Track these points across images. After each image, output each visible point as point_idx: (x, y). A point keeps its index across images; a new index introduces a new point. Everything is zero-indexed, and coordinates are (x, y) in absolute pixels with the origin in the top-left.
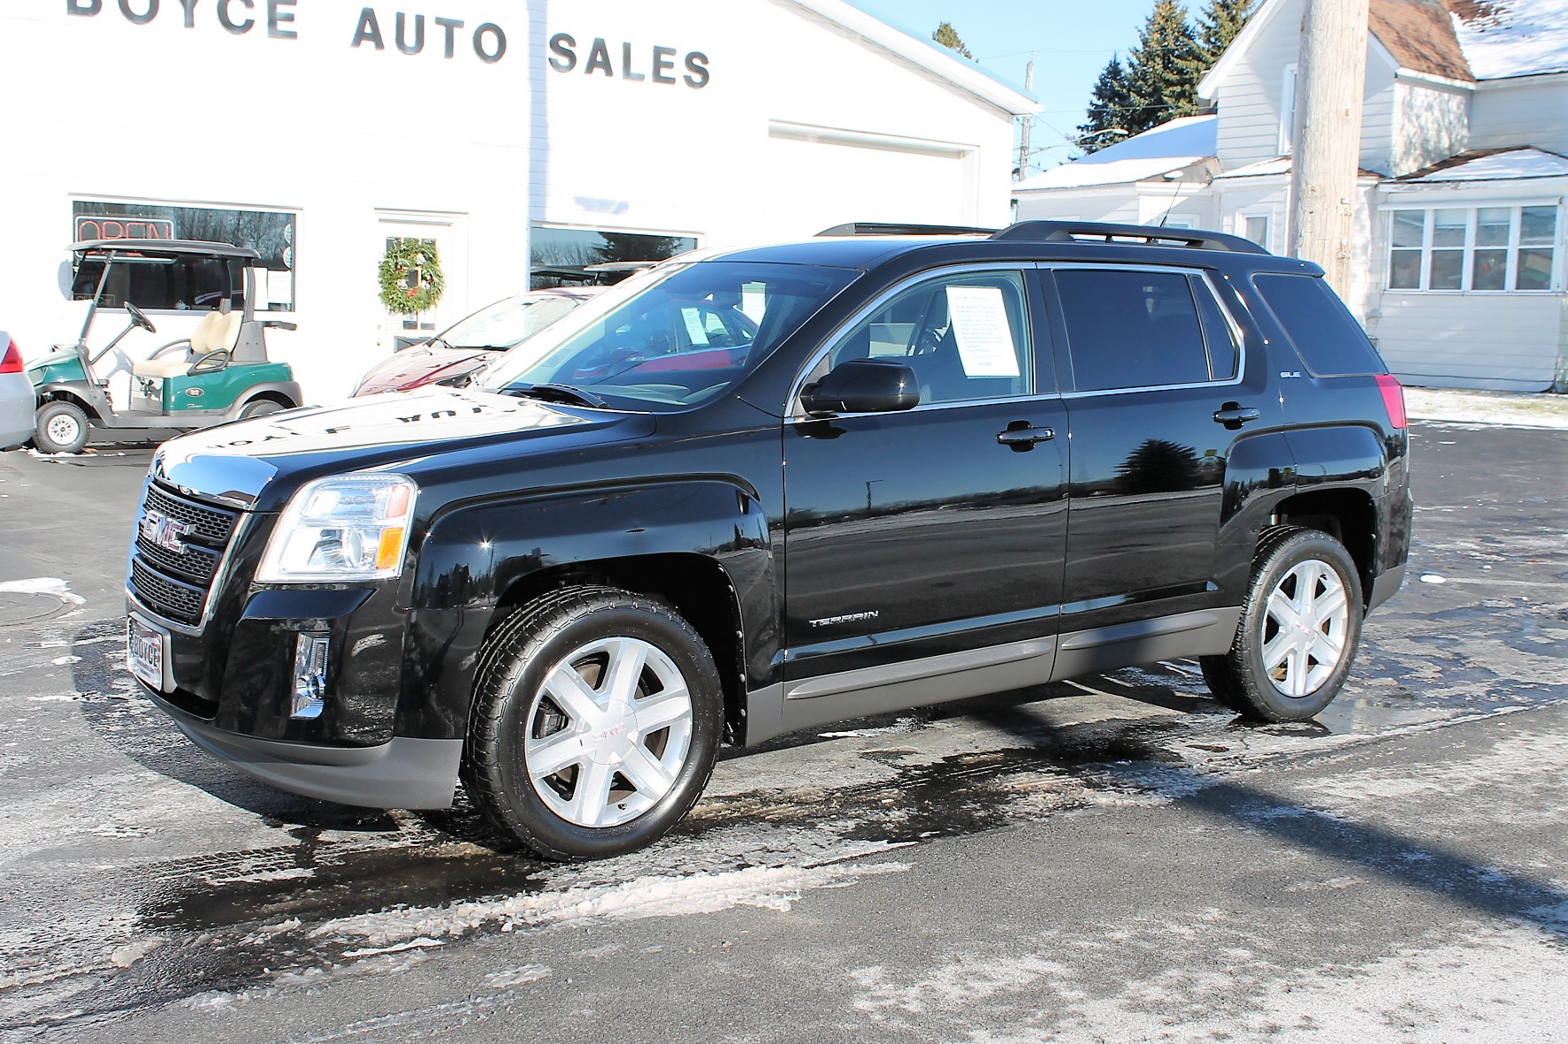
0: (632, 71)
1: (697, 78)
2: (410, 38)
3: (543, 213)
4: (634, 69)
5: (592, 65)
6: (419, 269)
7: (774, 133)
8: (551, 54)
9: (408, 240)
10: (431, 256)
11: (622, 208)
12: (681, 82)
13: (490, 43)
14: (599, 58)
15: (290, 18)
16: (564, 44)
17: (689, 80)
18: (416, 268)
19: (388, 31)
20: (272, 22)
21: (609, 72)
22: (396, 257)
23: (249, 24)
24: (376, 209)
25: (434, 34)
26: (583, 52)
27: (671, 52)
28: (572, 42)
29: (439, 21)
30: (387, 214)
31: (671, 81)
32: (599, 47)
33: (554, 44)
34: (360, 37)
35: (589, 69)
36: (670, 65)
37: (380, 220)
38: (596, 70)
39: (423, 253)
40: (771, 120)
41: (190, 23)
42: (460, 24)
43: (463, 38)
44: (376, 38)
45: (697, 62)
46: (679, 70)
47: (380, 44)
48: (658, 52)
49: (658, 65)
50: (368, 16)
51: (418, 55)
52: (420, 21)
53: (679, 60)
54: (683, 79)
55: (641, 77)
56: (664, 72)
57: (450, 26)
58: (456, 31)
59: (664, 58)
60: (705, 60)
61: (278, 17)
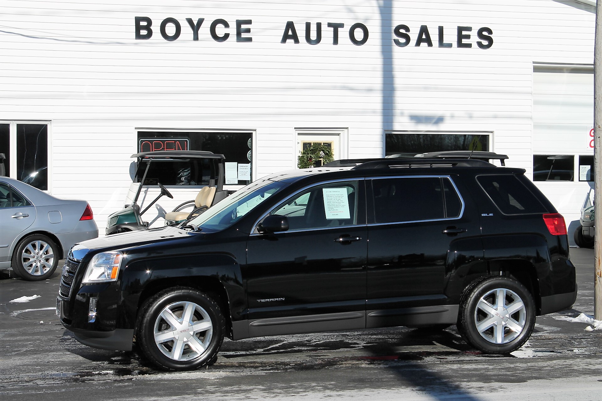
0: (444, 42)
1: (485, 43)
2: (313, 36)
3: (392, 126)
4: (446, 41)
5: (419, 42)
6: (322, 159)
7: (537, 69)
8: (395, 37)
9: (315, 144)
10: (327, 152)
11: (440, 120)
12: (475, 45)
13: (359, 34)
14: (424, 37)
15: (248, 31)
16: (402, 31)
17: (480, 45)
18: (320, 159)
19: (301, 33)
20: (239, 34)
21: (430, 44)
22: (308, 153)
23: (227, 36)
24: (295, 128)
25: (327, 33)
26: (414, 35)
27: (469, 29)
28: (407, 29)
29: (330, 25)
30: (302, 131)
31: (469, 46)
32: (424, 30)
33: (397, 31)
34: (285, 38)
35: (418, 44)
36: (468, 37)
37: (299, 134)
38: (422, 44)
39: (323, 151)
40: (534, 63)
41: (196, 38)
42: (342, 25)
43: (343, 33)
44: (295, 38)
45: (485, 33)
46: (474, 39)
47: (297, 41)
48: (460, 29)
49: (460, 37)
50: (290, 25)
51: (318, 45)
52: (319, 25)
53: (474, 34)
54: (476, 44)
55: (450, 45)
56: (464, 41)
57: (336, 27)
58: (339, 29)
59: (464, 33)
60: (490, 31)
61: (242, 31)
